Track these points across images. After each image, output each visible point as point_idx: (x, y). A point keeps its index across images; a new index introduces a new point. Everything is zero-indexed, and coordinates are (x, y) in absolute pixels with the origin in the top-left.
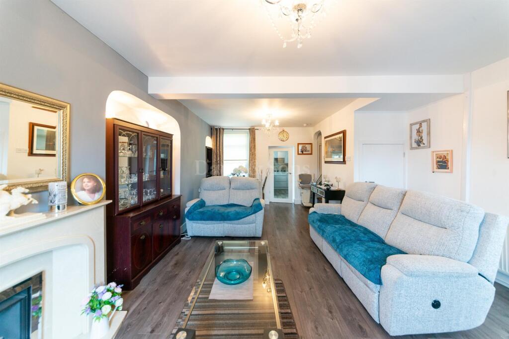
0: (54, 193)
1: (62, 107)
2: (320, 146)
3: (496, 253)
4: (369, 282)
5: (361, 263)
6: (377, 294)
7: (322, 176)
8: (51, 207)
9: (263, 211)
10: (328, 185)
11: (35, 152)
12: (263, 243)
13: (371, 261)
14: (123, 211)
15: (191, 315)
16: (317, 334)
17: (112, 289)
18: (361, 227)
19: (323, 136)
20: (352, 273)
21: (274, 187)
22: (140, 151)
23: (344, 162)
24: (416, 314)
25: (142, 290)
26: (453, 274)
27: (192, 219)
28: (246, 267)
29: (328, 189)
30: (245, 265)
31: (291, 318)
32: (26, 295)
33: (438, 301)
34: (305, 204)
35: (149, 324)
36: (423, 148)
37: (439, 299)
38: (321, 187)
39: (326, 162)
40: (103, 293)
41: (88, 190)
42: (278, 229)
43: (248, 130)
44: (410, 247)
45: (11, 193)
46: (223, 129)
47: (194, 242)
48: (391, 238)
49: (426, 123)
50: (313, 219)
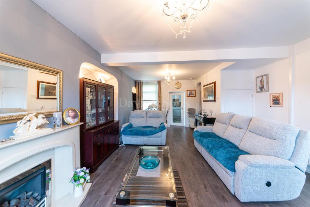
0: (56, 118)
1: (59, 73)
2: (201, 91)
3: (306, 155)
4: (228, 170)
5: (223, 160)
6: (233, 178)
7: (202, 109)
8: (55, 125)
9: (166, 130)
10: (205, 115)
11: (40, 97)
12: (166, 148)
13: (229, 159)
14: (88, 129)
15: (126, 187)
16: (197, 199)
17: (84, 170)
18: (225, 139)
19: (202, 85)
20: (218, 166)
21: (173, 117)
22: (97, 95)
23: (215, 101)
24: (256, 189)
25: (99, 173)
26: (278, 166)
27: (125, 135)
28: (156, 160)
29: (205, 117)
30: (156, 159)
31: (183, 190)
32: (44, 170)
33: (270, 182)
34: (191, 127)
35: (103, 191)
36: (264, 91)
37: (270, 181)
38: (201, 116)
39: (204, 101)
40: (80, 172)
41: (72, 117)
42: (175, 141)
43: (157, 83)
44: (254, 151)
45: (37, 118)
46: (142, 82)
47: (127, 147)
48: (242, 146)
49: (266, 76)
50: (195, 135)
